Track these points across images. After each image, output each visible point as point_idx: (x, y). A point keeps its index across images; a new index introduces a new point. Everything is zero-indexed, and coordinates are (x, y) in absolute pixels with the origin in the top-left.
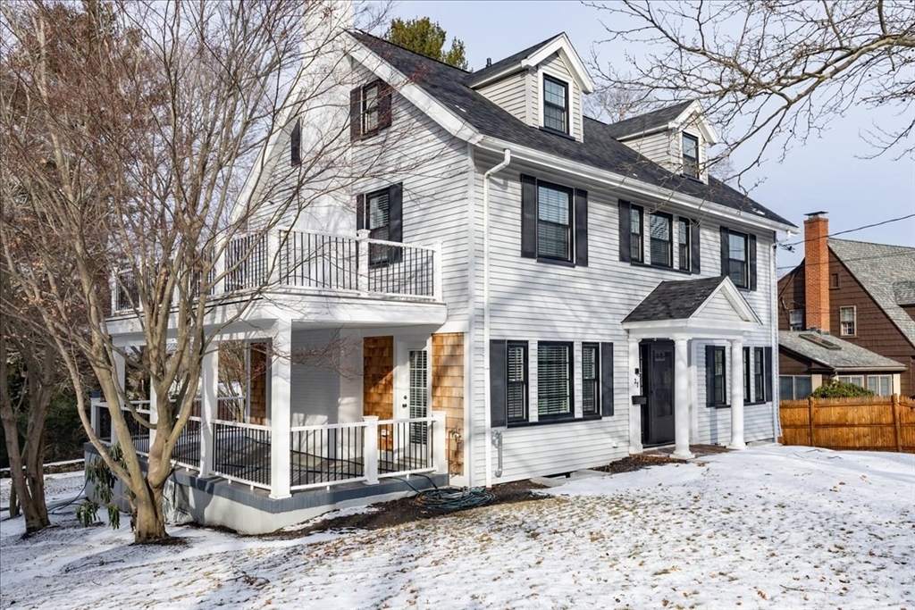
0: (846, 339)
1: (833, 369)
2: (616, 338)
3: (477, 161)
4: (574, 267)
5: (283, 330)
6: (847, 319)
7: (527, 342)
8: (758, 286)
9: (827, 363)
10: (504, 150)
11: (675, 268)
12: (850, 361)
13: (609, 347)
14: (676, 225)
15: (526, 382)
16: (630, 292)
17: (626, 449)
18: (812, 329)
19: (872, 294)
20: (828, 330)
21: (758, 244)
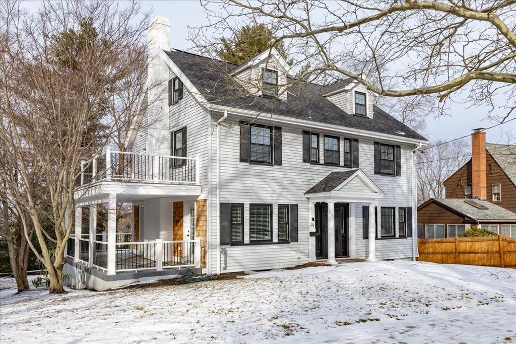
0: (495, 203)
1: (475, 221)
2: (300, 202)
3: (213, 116)
4: (273, 166)
5: (112, 198)
6: (496, 192)
7: (243, 204)
8: (401, 173)
9: (473, 217)
10: (224, 110)
11: (341, 165)
12: (490, 216)
13: (295, 207)
14: (342, 142)
15: (243, 224)
16: (309, 178)
17: (307, 259)
18: (476, 198)
19: (510, 177)
20: (486, 198)
21: (401, 151)
